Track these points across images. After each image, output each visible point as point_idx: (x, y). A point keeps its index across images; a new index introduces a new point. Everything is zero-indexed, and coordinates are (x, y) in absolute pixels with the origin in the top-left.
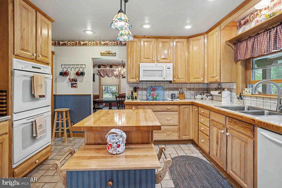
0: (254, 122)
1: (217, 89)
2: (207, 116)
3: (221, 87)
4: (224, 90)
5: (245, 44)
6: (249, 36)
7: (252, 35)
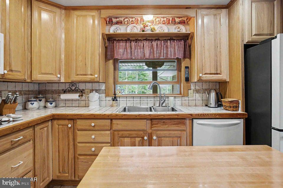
0: (192, 116)
1: (67, 91)
2: (105, 128)
3: (76, 89)
4: (83, 92)
5: (122, 44)
6: (128, 38)
7: (131, 39)
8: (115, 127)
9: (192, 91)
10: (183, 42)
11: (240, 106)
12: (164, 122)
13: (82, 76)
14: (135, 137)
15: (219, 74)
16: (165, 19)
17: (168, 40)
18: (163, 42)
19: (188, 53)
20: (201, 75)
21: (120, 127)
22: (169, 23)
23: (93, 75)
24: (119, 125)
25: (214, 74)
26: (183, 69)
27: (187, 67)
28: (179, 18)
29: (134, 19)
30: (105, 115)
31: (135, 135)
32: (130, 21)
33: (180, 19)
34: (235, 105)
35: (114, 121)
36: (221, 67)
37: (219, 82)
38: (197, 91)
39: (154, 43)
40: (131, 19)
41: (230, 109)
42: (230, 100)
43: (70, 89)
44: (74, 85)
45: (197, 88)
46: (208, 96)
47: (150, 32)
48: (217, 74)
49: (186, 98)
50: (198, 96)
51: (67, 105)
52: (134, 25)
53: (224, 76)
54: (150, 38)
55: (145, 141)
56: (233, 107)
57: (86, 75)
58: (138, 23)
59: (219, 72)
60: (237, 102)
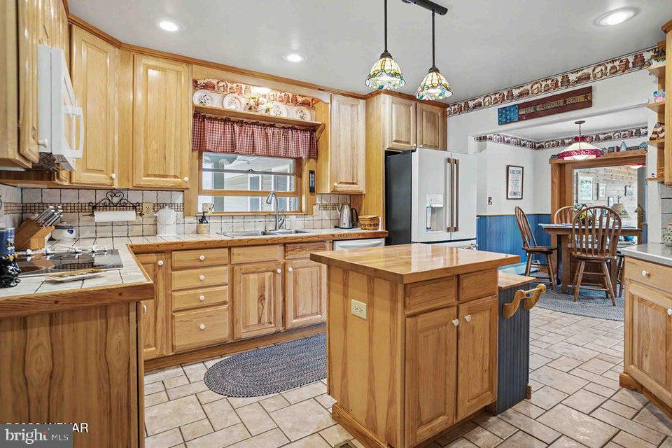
0: (334, 237)
1: (100, 206)
2: (221, 262)
3: (122, 202)
4: (138, 207)
5: (218, 126)
6: (227, 119)
7: (232, 118)
8: (235, 260)
9: (318, 206)
10: (308, 134)
11: (380, 224)
12: (301, 248)
13: (157, 179)
14: (264, 272)
15: (356, 184)
16: (283, 94)
17: (289, 128)
18: (290, 132)
19: (314, 153)
20: (336, 184)
21: (241, 259)
22: (288, 101)
23: (178, 178)
24: (240, 255)
25: (350, 183)
26: (305, 175)
27: (312, 172)
28: (302, 96)
29: (235, 85)
30: (222, 241)
31: (264, 269)
32: (229, 87)
33: (304, 99)
34: (375, 222)
35: (234, 250)
36: (357, 174)
37: (350, 195)
38: (324, 207)
39: (270, 131)
40: (229, 85)
41: (370, 228)
42: (370, 217)
43: (108, 202)
44: (118, 194)
45: (324, 202)
46: (339, 213)
47: (263, 113)
48: (353, 183)
49: (310, 218)
50: (325, 214)
51: (99, 235)
52: (236, 95)
53: (361, 187)
54: (263, 122)
55: (277, 276)
56: (374, 225)
57: (164, 176)
58: (241, 93)
59: (355, 181)
60: (377, 219)
